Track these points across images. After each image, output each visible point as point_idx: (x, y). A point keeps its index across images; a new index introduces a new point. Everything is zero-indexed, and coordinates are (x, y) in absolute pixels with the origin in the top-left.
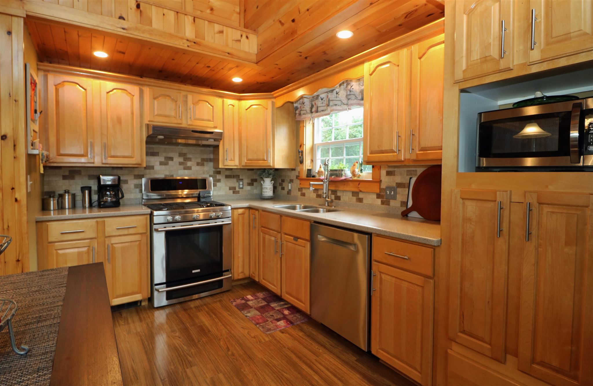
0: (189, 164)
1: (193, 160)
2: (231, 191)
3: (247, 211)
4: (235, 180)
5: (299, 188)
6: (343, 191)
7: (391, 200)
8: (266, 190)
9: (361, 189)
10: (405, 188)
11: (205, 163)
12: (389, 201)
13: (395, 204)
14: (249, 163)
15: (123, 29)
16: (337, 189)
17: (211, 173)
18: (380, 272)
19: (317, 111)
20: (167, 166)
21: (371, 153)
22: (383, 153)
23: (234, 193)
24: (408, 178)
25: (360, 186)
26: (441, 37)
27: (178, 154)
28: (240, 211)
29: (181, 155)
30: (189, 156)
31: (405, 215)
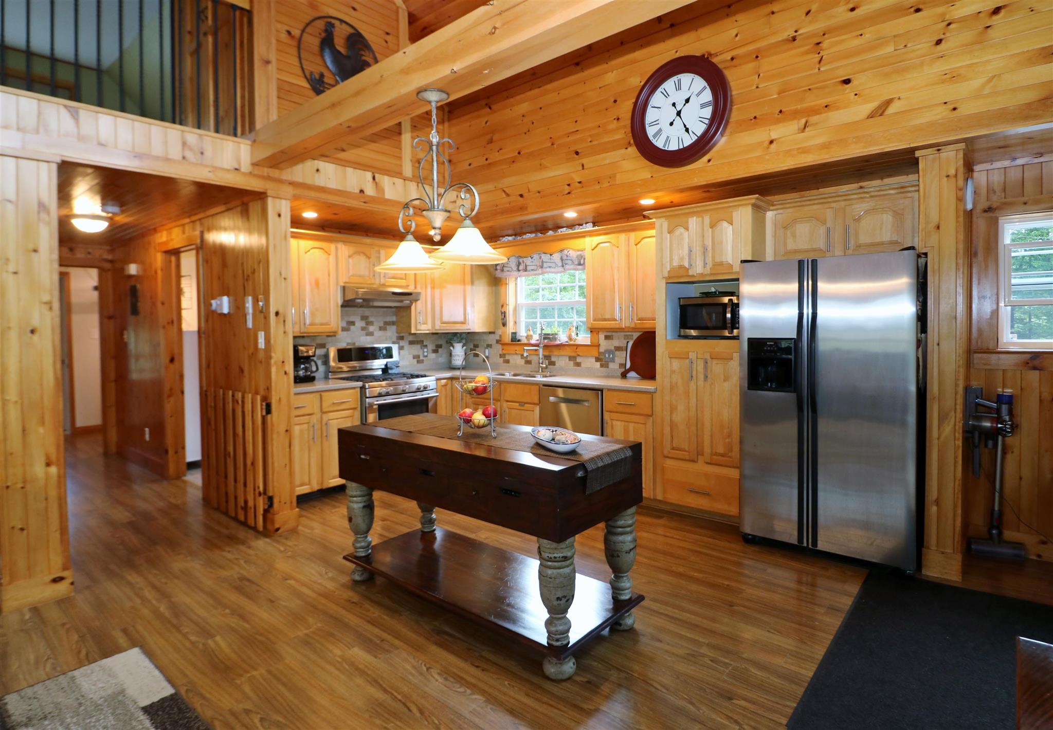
0: (371, 328)
1: (375, 323)
2: (415, 360)
3: (450, 382)
4: (419, 346)
5: (500, 355)
6: (559, 356)
7: (610, 363)
8: (458, 358)
9: (579, 353)
10: (622, 351)
11: (388, 327)
12: (608, 364)
13: (614, 366)
14: (443, 326)
15: (365, 202)
16: (551, 354)
17: (394, 339)
18: (612, 420)
19: (526, 270)
20: (349, 332)
21: (595, 320)
22: (606, 321)
23: (418, 362)
24: (625, 342)
25: (577, 350)
26: (652, 232)
27: (359, 318)
28: (443, 382)
29: (364, 318)
30: (371, 319)
31: (624, 375)
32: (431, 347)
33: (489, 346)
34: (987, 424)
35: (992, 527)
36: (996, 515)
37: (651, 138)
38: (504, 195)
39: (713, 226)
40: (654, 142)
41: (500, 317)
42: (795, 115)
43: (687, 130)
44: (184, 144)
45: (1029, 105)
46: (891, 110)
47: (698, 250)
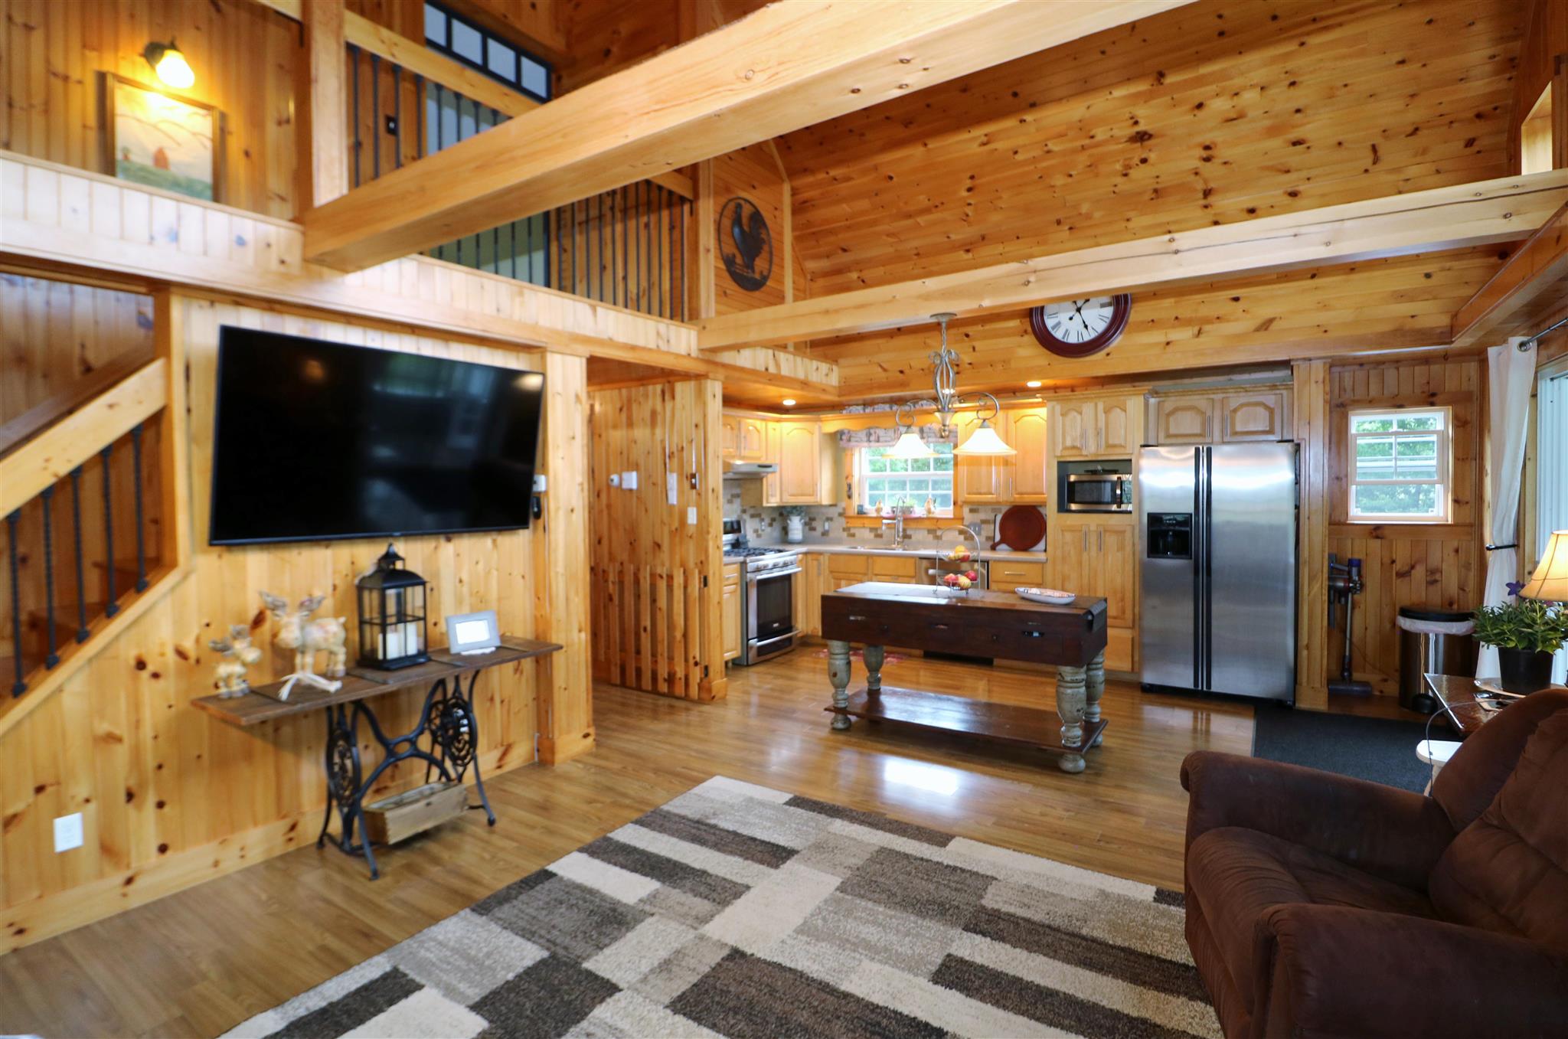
2: (755, 535)
4: (757, 520)
5: (844, 528)
6: (916, 529)
7: (975, 536)
8: (795, 531)
9: (939, 526)
10: (990, 523)
11: (734, 500)
12: (973, 537)
13: (981, 539)
19: (877, 441)
21: (967, 494)
22: (978, 494)
23: (757, 536)
24: (993, 515)
25: (937, 523)
31: (993, 547)
32: (767, 521)
33: (829, 519)
34: (1341, 584)
35: (1343, 670)
36: (1347, 660)
37: (1050, 329)
38: (880, 370)
39: (1107, 411)
40: (1053, 332)
41: (846, 488)
42: (1189, 322)
43: (1086, 327)
44: (658, 333)
45: (1383, 334)
46: (1275, 326)
47: (1091, 433)
